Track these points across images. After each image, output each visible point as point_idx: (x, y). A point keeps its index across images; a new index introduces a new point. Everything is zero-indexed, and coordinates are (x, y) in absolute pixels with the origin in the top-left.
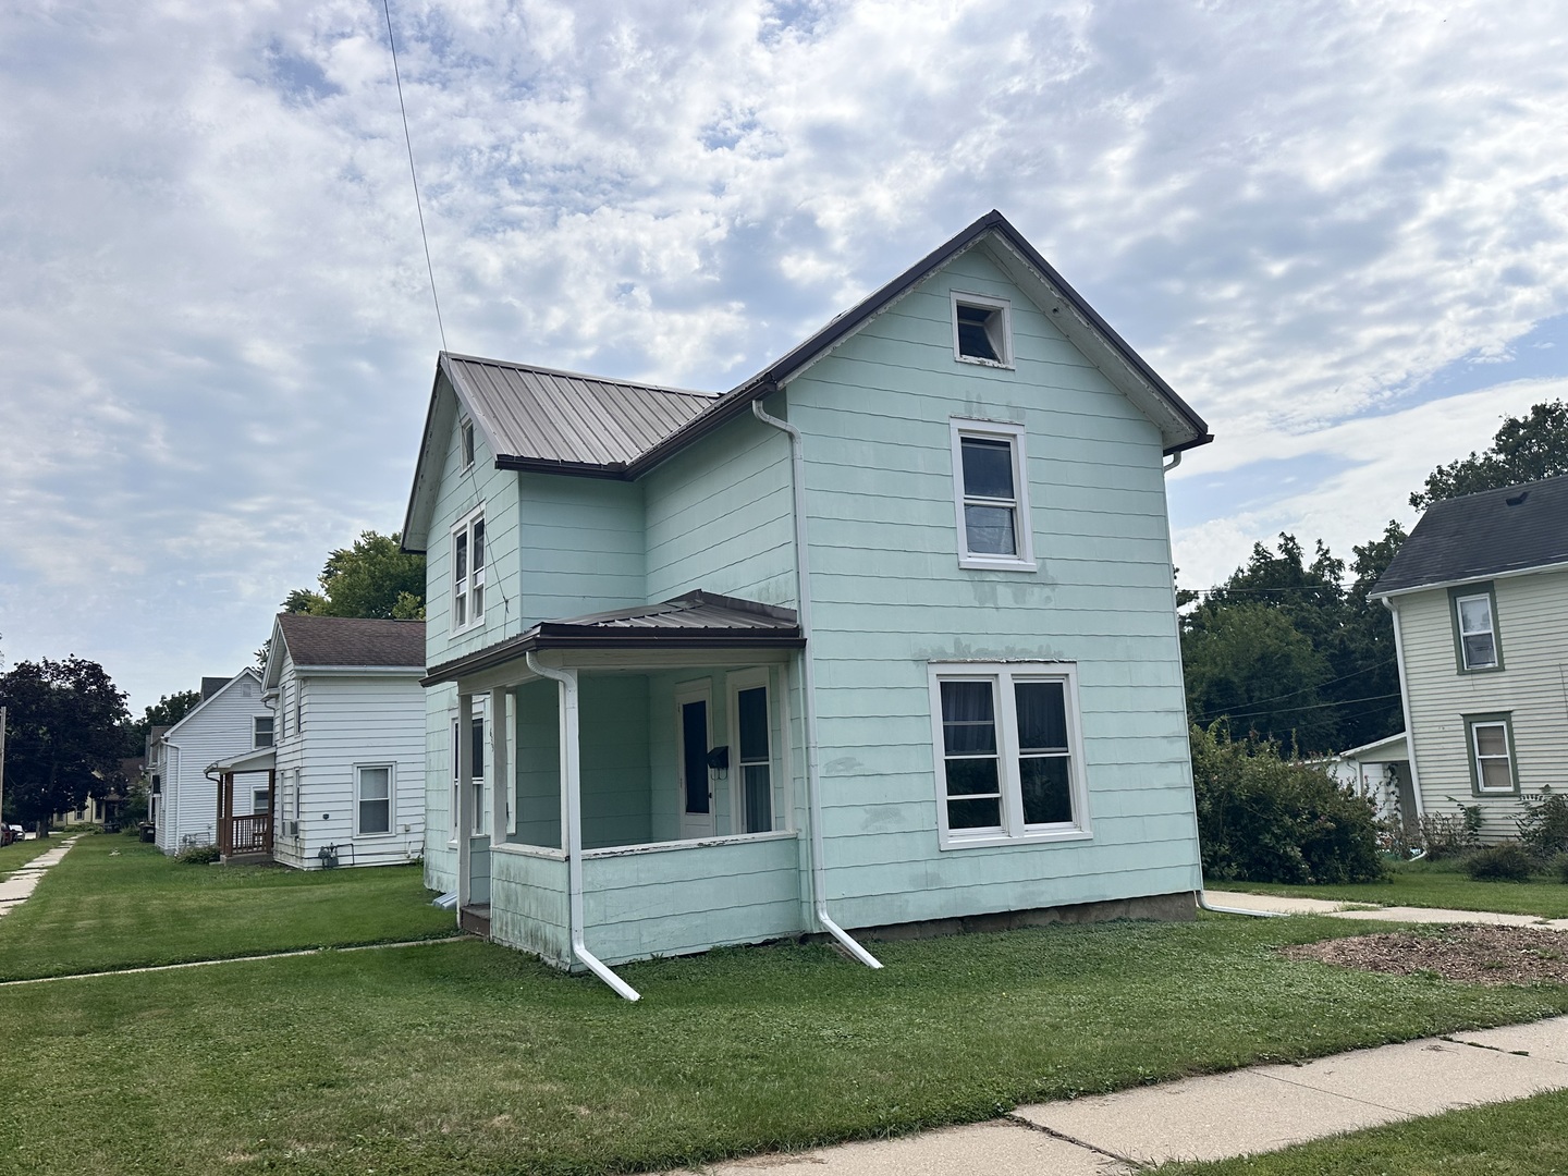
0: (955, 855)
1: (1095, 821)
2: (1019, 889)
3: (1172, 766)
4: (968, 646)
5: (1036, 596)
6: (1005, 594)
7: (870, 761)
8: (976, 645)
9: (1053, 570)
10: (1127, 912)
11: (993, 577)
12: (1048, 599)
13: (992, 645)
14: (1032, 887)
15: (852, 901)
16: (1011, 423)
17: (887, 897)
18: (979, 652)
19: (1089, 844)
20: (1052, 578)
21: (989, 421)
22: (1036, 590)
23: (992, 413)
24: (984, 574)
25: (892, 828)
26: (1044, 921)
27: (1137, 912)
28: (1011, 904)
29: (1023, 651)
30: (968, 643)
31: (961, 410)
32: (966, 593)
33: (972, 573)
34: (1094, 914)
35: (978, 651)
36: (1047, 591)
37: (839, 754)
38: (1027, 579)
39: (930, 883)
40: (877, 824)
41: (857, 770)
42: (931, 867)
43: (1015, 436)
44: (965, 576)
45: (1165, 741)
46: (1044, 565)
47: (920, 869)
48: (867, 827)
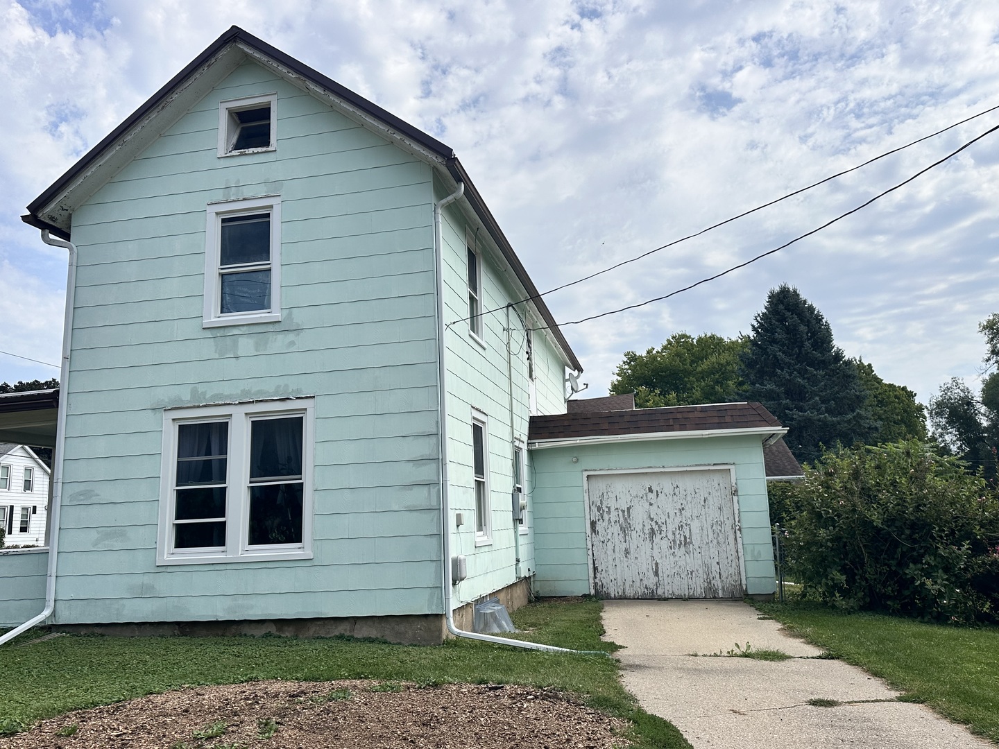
0: (169, 570)
1: (319, 542)
2: (229, 602)
3: (416, 489)
4: (204, 394)
5: (279, 342)
6: (246, 345)
7: (106, 493)
8: (210, 392)
9: (299, 317)
10: (352, 630)
11: (236, 332)
12: (292, 343)
13: (227, 390)
14: (241, 601)
15: (80, 602)
16: (266, 197)
17: (108, 601)
18: (214, 397)
19: (308, 564)
20: (298, 325)
21: (244, 199)
22: (280, 337)
23: (247, 192)
24: (226, 330)
25: (118, 546)
26: (259, 632)
27: (363, 631)
28: (218, 614)
29: (260, 392)
30: (204, 390)
31: (219, 196)
32: (208, 348)
33: (215, 331)
34: (312, 630)
35: (212, 396)
36: (291, 337)
37: (82, 487)
38: (271, 328)
39: (145, 592)
40: (106, 542)
41: (95, 500)
42: (146, 579)
43: (271, 207)
44: (208, 334)
45: (411, 464)
46: (290, 315)
47: (138, 580)
48: (96, 545)
